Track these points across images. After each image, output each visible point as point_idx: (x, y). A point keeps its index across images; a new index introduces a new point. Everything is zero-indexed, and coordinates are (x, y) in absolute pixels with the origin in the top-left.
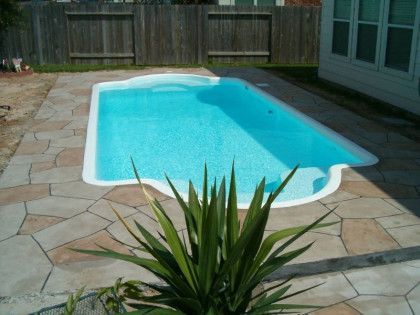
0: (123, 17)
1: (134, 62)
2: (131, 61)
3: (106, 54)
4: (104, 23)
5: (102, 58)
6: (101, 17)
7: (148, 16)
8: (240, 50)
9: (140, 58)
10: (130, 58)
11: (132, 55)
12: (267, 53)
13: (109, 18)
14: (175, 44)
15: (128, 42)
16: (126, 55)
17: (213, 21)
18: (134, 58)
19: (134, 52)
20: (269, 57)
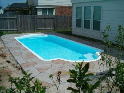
0: (14, 19)
1: (17, 31)
2: (16, 31)
3: (9, 29)
4: (8, 20)
5: (8, 31)
6: (7, 19)
7: (21, 18)
8: (46, 27)
9: (19, 30)
10: (16, 30)
11: (16, 29)
12: (54, 28)
13: (9, 19)
14: (29, 26)
15: (15, 26)
16: (15, 30)
17: (39, 20)
18: (17, 30)
19: (17, 29)
20: (54, 29)
